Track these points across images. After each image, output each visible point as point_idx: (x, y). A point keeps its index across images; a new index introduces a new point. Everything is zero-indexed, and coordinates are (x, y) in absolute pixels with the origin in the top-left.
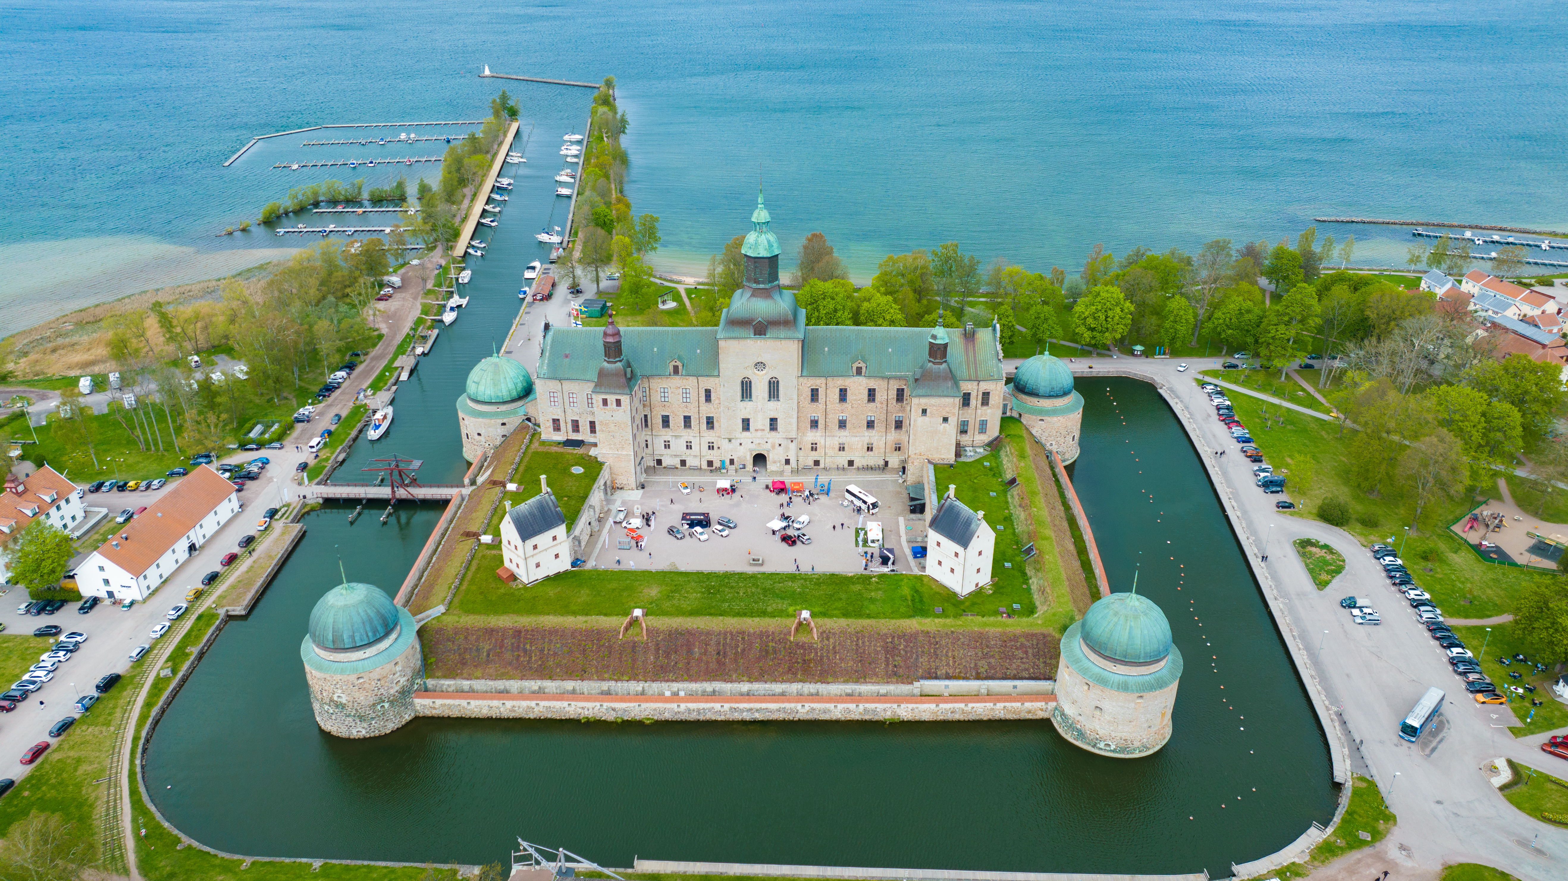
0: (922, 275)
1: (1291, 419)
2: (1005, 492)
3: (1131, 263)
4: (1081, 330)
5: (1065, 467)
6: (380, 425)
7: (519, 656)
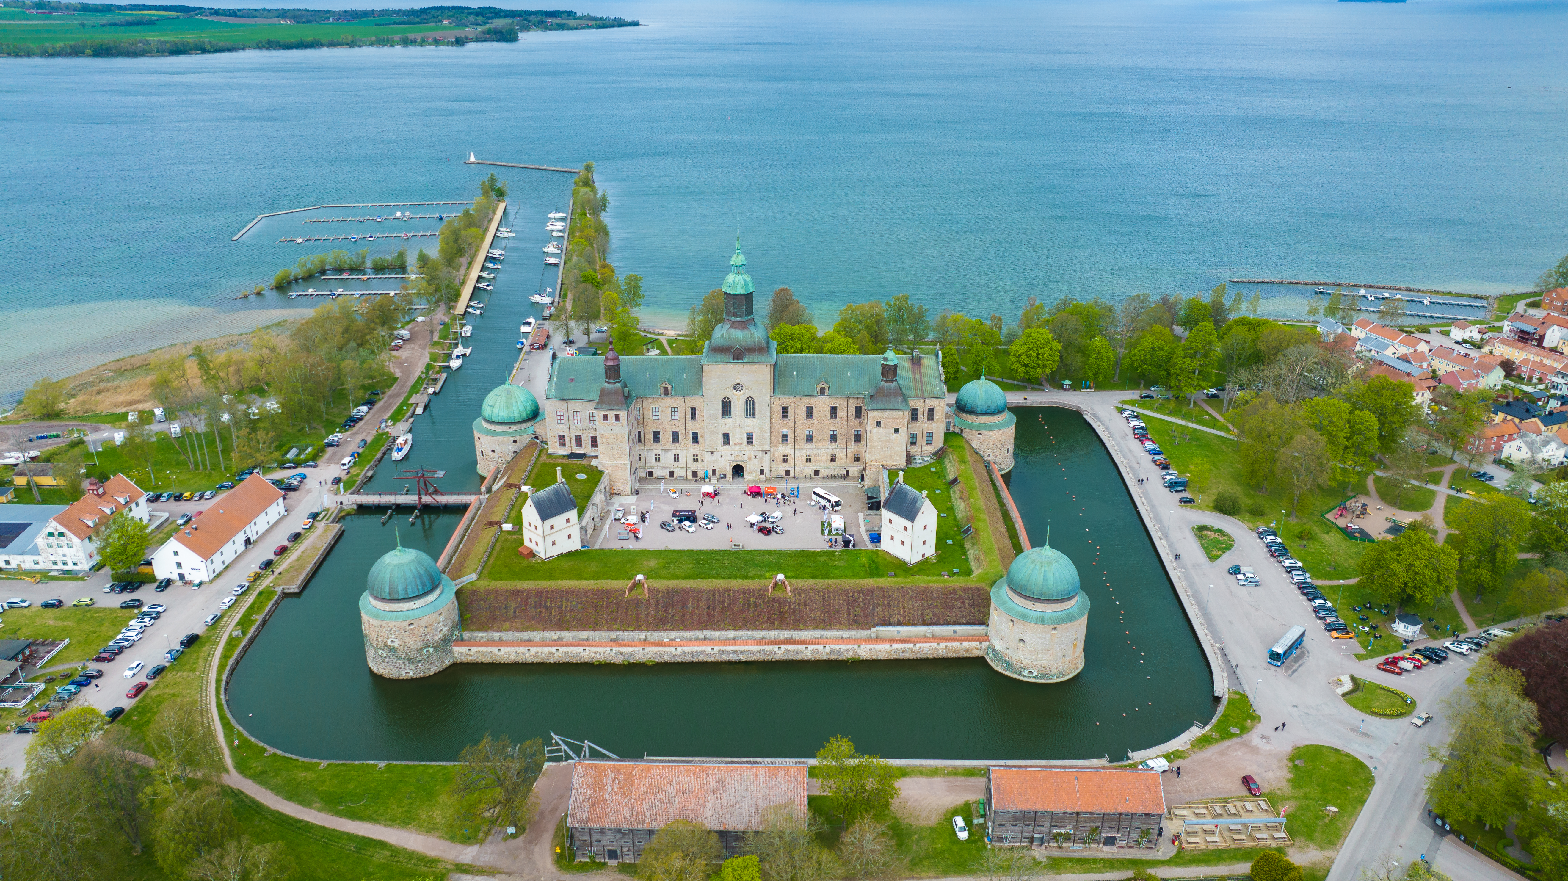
0: (878, 322)
1: (1196, 436)
2: (948, 490)
3: (1059, 311)
4: (1016, 366)
5: (1002, 476)
6: (402, 449)
7: (541, 612)
